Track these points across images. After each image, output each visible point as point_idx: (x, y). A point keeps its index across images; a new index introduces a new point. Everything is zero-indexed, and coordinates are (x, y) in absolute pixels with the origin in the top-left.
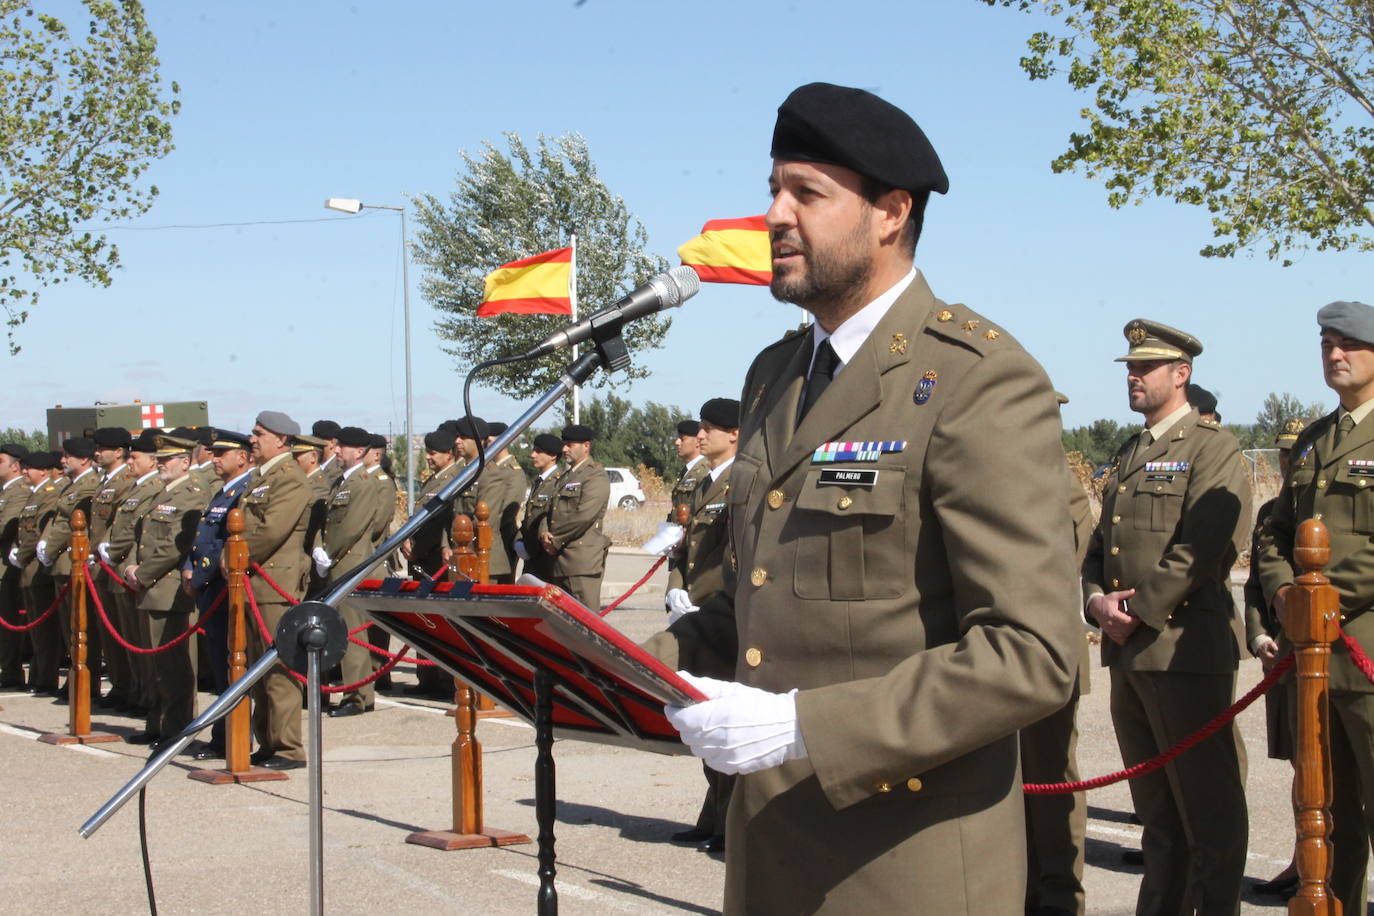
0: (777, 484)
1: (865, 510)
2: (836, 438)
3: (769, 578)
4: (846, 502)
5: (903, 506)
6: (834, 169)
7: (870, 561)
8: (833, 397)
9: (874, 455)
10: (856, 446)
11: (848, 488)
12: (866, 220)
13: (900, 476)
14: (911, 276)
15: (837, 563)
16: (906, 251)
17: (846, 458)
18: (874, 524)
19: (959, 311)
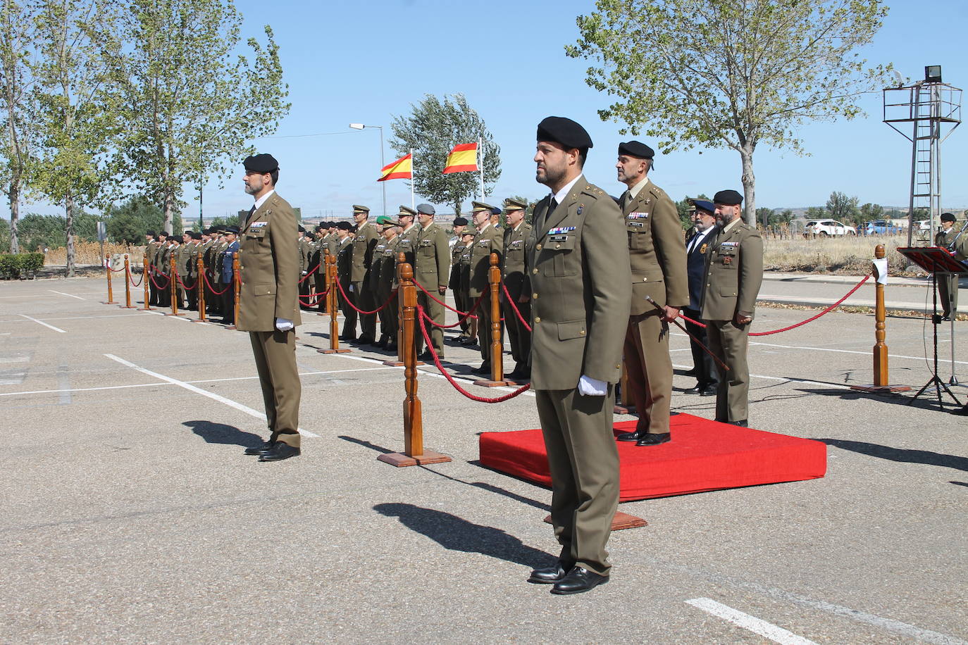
0: (539, 243)
1: (564, 248)
2: (555, 227)
3: (538, 271)
4: (558, 246)
5: (575, 247)
6: (553, 143)
7: (567, 265)
8: (555, 213)
9: (566, 231)
10: (561, 229)
11: (559, 242)
12: (564, 158)
13: (574, 237)
14: (581, 175)
15: (556, 265)
16: (580, 167)
17: (558, 233)
18: (566, 252)
19: (592, 186)
